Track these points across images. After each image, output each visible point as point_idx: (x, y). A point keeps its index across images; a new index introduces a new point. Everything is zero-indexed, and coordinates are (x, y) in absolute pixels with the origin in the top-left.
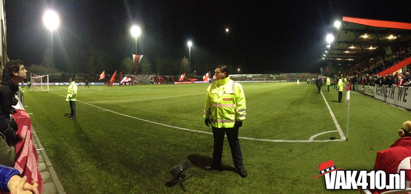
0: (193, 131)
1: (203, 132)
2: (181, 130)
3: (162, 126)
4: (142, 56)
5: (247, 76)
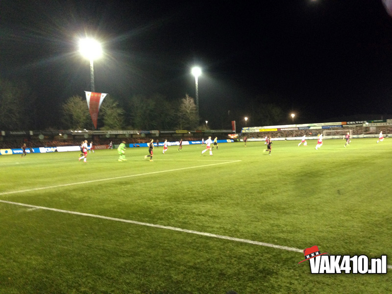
0: (224, 237)
1: (242, 240)
2: (202, 237)
3: (163, 231)
4: (103, 96)
5: (309, 127)
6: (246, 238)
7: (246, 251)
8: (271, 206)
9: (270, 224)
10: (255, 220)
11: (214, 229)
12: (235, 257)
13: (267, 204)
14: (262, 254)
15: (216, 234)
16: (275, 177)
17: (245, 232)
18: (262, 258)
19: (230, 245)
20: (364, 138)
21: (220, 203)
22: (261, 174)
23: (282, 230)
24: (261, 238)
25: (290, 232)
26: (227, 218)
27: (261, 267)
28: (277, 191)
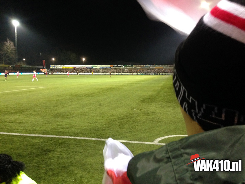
5: (93, 67)
6: (40, 134)
7: (37, 141)
8: (60, 114)
9: (57, 125)
10: (48, 123)
11: (19, 130)
12: (30, 145)
13: (57, 113)
14: (47, 141)
15: (19, 133)
16: (66, 97)
17: (40, 131)
18: (47, 144)
19: (28, 138)
20: (122, 75)
21: (26, 114)
22: (58, 95)
23: (63, 127)
24: (49, 133)
25: (67, 128)
26: (29, 123)
27: (45, 148)
28: (66, 105)
